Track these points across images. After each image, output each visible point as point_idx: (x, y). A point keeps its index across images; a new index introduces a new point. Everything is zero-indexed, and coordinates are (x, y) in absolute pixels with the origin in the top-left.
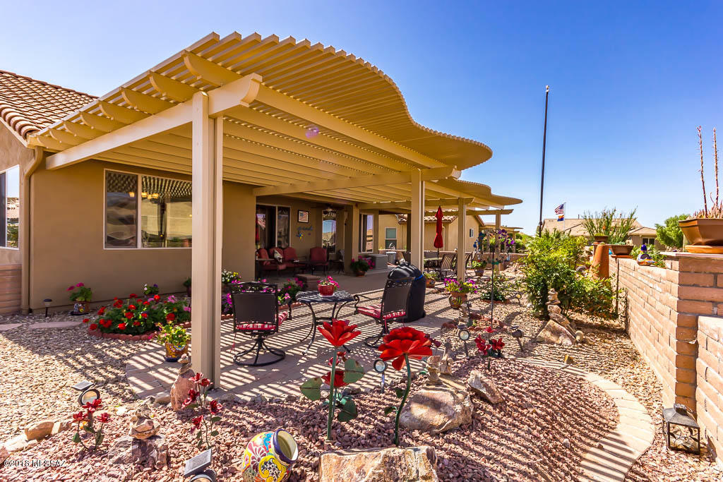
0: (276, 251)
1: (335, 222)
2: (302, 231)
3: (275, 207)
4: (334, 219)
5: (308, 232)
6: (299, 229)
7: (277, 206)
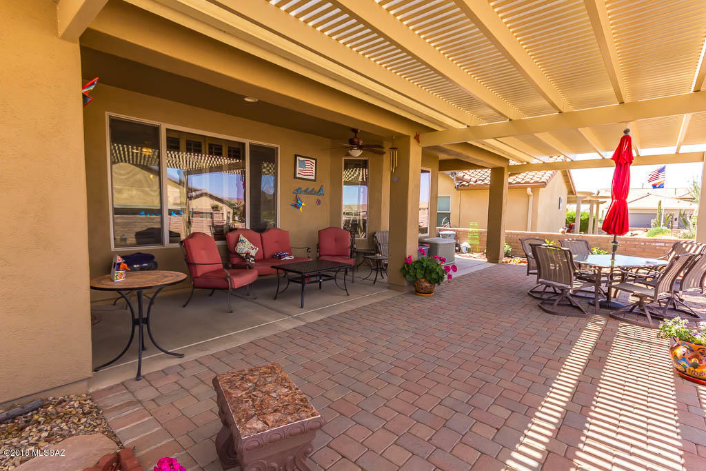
0: (242, 238)
1: (366, 188)
2: (302, 196)
3: (243, 144)
4: (363, 183)
5: (315, 198)
6: (298, 191)
7: (247, 142)
